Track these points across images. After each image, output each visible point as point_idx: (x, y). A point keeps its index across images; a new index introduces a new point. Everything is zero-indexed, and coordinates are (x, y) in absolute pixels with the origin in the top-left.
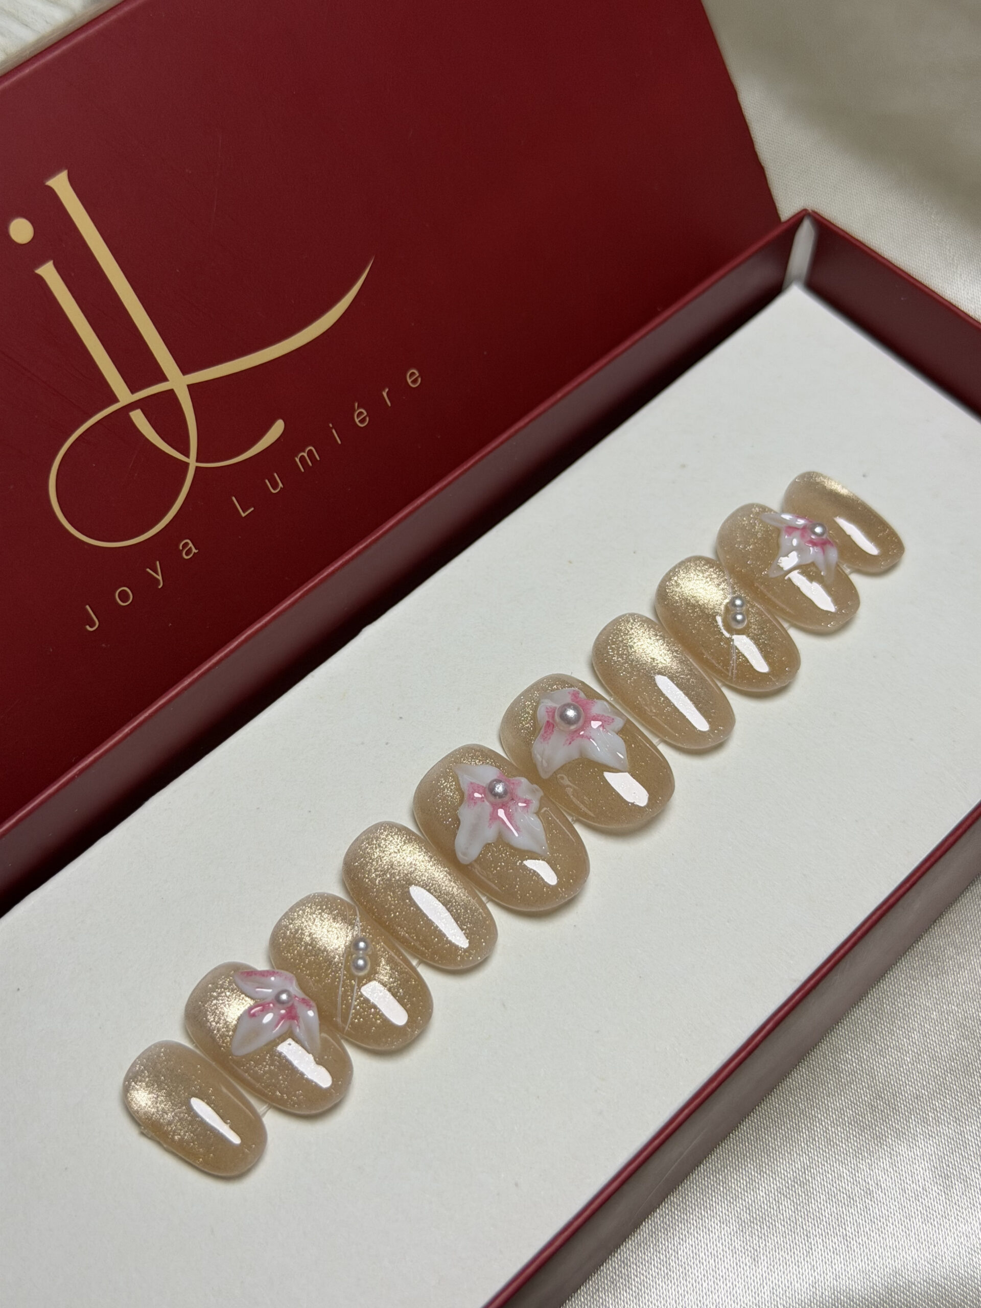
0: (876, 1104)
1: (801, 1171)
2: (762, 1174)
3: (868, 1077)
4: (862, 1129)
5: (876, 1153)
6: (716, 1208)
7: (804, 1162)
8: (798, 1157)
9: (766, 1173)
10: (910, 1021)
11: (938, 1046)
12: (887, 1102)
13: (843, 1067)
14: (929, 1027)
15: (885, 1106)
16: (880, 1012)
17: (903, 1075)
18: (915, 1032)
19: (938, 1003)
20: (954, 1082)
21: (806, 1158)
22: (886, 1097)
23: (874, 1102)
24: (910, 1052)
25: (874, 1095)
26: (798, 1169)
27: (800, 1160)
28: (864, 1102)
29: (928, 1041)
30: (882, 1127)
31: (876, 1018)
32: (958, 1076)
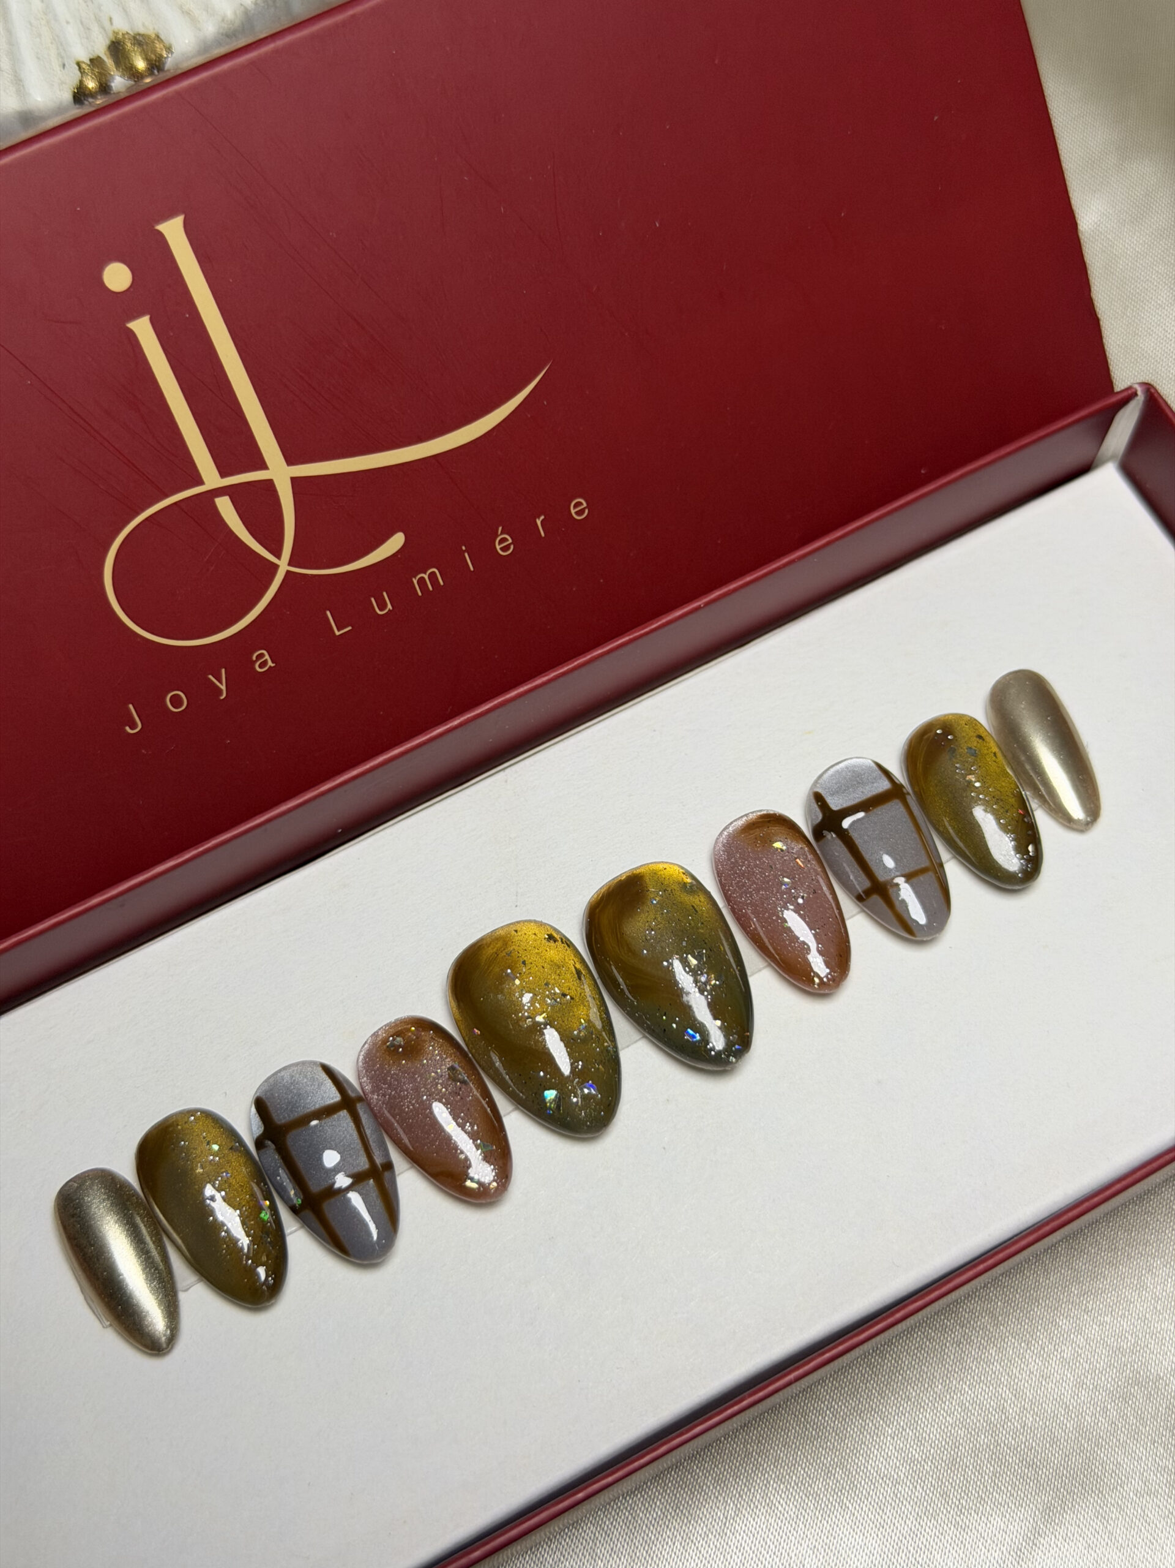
0: (833, 1472)
1: (722, 1521)
2: (678, 1511)
3: (837, 1438)
4: (808, 1495)
5: (812, 1527)
6: (613, 1533)
7: (728, 1512)
8: (724, 1504)
9: (682, 1512)
10: (909, 1387)
11: (929, 1426)
12: (847, 1473)
13: (813, 1417)
14: (927, 1401)
15: (843, 1476)
16: (878, 1367)
17: (877, 1447)
18: (909, 1403)
19: (949, 1375)
20: (931, 1473)
21: (732, 1509)
22: (848, 1467)
23: (833, 1468)
24: (895, 1424)
25: (836, 1460)
26: (719, 1518)
27: (725, 1508)
28: (821, 1465)
29: (921, 1416)
30: (831, 1500)
31: (870, 1372)
32: (939, 1468)
